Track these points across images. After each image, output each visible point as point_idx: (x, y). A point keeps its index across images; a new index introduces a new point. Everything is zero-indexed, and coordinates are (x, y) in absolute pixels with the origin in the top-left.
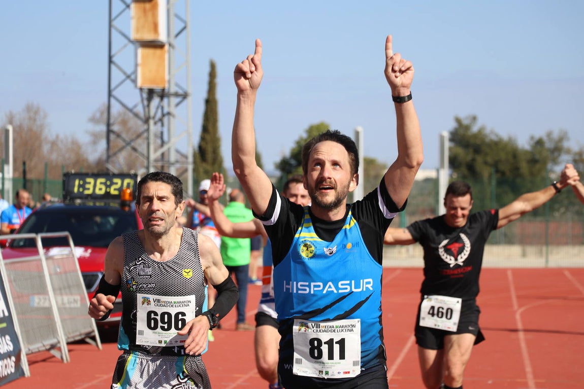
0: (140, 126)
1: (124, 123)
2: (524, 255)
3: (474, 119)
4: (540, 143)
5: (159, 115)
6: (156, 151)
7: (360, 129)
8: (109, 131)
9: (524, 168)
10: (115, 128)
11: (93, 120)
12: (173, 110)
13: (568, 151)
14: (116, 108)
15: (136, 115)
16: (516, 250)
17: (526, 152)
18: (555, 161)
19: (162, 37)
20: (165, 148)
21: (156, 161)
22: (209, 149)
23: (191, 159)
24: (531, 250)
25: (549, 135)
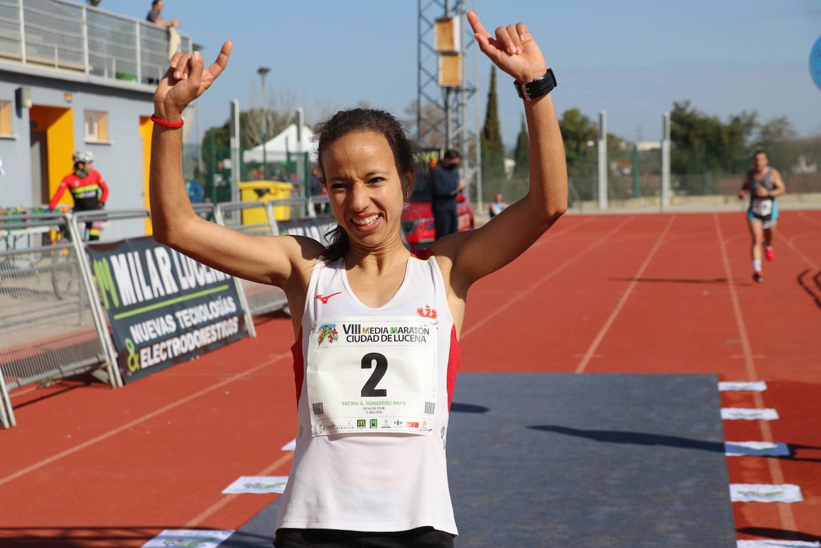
0: (441, 114)
1: (429, 112)
2: (726, 202)
3: (688, 103)
4: (736, 120)
5: (455, 106)
6: (453, 131)
7: (604, 113)
8: (419, 119)
9: (726, 138)
10: (424, 116)
12: (465, 101)
13: (758, 125)
14: (424, 102)
15: (438, 106)
16: (720, 199)
17: (727, 127)
18: (748, 133)
19: (457, 47)
20: (459, 130)
21: (454, 139)
22: (491, 130)
23: (478, 137)
25: (744, 113)
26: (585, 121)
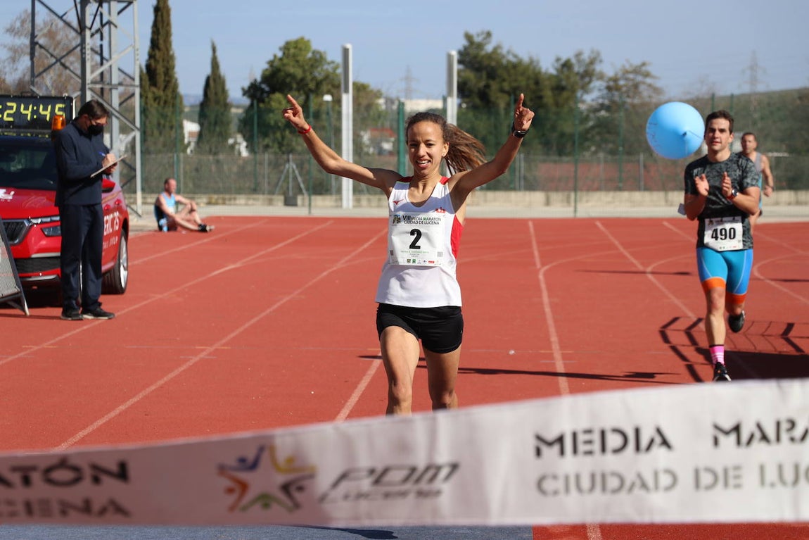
0: (72, 38)
1: (51, 35)
2: (548, 203)
3: (489, 34)
4: (567, 65)
5: (97, 25)
6: (92, 72)
7: (349, 46)
8: (33, 44)
10: (41, 41)
11: (11, 30)
12: (114, 18)
13: (601, 77)
14: (42, 15)
15: (68, 24)
16: (538, 196)
17: (551, 77)
18: (585, 88)
20: (106, 66)
21: (93, 82)
22: (160, 70)
23: (137, 82)
24: (555, 196)
25: (578, 55)
26: (318, 59)
